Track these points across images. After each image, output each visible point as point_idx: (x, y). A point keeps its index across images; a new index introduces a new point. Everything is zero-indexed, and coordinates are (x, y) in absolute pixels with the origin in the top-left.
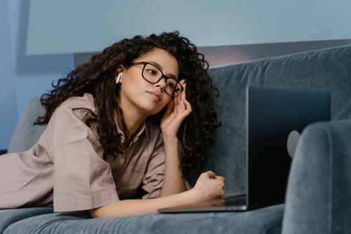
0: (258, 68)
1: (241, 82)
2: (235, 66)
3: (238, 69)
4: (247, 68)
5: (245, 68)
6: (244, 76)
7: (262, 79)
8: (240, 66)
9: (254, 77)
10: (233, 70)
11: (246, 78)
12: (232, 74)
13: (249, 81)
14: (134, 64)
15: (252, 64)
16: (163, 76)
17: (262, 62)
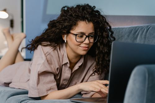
0: (144, 30)
1: (135, 36)
2: (134, 27)
3: (135, 29)
4: (140, 29)
5: (139, 29)
6: (137, 33)
7: (145, 35)
8: (136, 27)
9: (142, 34)
10: (132, 29)
11: (138, 34)
12: (131, 31)
13: (139, 36)
14: (70, 33)
15: (142, 27)
16: (87, 36)
17: (148, 26)
